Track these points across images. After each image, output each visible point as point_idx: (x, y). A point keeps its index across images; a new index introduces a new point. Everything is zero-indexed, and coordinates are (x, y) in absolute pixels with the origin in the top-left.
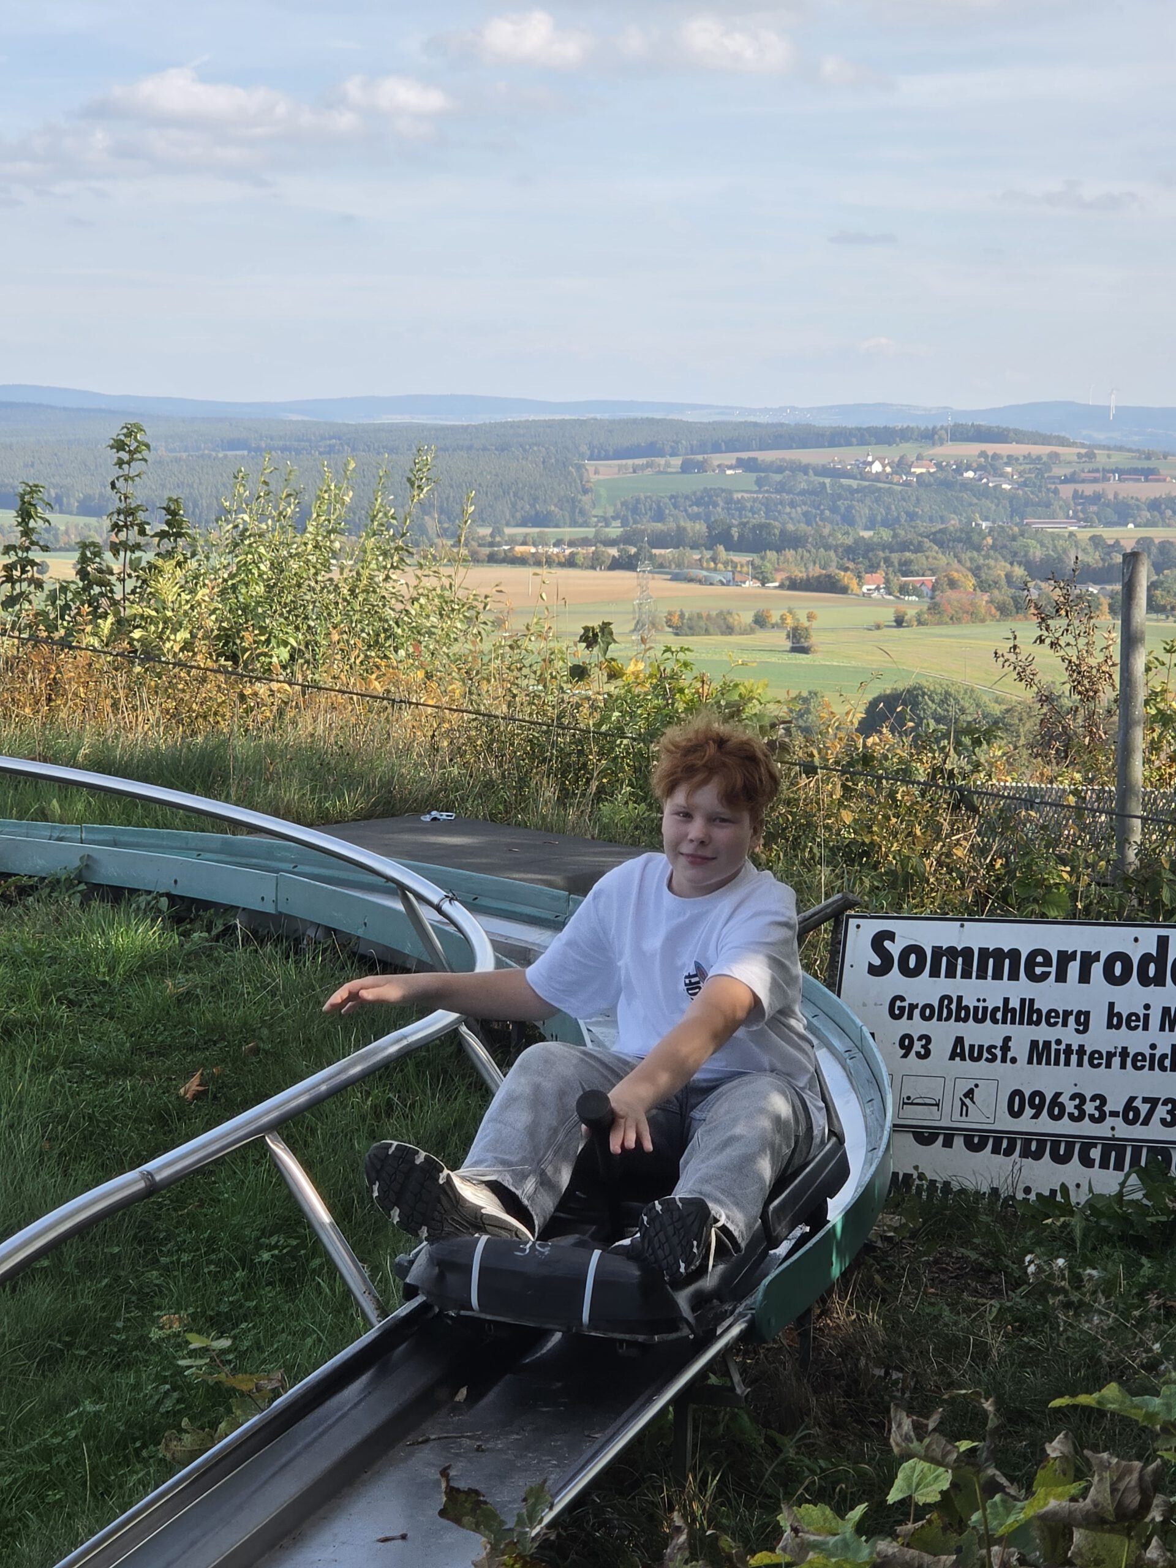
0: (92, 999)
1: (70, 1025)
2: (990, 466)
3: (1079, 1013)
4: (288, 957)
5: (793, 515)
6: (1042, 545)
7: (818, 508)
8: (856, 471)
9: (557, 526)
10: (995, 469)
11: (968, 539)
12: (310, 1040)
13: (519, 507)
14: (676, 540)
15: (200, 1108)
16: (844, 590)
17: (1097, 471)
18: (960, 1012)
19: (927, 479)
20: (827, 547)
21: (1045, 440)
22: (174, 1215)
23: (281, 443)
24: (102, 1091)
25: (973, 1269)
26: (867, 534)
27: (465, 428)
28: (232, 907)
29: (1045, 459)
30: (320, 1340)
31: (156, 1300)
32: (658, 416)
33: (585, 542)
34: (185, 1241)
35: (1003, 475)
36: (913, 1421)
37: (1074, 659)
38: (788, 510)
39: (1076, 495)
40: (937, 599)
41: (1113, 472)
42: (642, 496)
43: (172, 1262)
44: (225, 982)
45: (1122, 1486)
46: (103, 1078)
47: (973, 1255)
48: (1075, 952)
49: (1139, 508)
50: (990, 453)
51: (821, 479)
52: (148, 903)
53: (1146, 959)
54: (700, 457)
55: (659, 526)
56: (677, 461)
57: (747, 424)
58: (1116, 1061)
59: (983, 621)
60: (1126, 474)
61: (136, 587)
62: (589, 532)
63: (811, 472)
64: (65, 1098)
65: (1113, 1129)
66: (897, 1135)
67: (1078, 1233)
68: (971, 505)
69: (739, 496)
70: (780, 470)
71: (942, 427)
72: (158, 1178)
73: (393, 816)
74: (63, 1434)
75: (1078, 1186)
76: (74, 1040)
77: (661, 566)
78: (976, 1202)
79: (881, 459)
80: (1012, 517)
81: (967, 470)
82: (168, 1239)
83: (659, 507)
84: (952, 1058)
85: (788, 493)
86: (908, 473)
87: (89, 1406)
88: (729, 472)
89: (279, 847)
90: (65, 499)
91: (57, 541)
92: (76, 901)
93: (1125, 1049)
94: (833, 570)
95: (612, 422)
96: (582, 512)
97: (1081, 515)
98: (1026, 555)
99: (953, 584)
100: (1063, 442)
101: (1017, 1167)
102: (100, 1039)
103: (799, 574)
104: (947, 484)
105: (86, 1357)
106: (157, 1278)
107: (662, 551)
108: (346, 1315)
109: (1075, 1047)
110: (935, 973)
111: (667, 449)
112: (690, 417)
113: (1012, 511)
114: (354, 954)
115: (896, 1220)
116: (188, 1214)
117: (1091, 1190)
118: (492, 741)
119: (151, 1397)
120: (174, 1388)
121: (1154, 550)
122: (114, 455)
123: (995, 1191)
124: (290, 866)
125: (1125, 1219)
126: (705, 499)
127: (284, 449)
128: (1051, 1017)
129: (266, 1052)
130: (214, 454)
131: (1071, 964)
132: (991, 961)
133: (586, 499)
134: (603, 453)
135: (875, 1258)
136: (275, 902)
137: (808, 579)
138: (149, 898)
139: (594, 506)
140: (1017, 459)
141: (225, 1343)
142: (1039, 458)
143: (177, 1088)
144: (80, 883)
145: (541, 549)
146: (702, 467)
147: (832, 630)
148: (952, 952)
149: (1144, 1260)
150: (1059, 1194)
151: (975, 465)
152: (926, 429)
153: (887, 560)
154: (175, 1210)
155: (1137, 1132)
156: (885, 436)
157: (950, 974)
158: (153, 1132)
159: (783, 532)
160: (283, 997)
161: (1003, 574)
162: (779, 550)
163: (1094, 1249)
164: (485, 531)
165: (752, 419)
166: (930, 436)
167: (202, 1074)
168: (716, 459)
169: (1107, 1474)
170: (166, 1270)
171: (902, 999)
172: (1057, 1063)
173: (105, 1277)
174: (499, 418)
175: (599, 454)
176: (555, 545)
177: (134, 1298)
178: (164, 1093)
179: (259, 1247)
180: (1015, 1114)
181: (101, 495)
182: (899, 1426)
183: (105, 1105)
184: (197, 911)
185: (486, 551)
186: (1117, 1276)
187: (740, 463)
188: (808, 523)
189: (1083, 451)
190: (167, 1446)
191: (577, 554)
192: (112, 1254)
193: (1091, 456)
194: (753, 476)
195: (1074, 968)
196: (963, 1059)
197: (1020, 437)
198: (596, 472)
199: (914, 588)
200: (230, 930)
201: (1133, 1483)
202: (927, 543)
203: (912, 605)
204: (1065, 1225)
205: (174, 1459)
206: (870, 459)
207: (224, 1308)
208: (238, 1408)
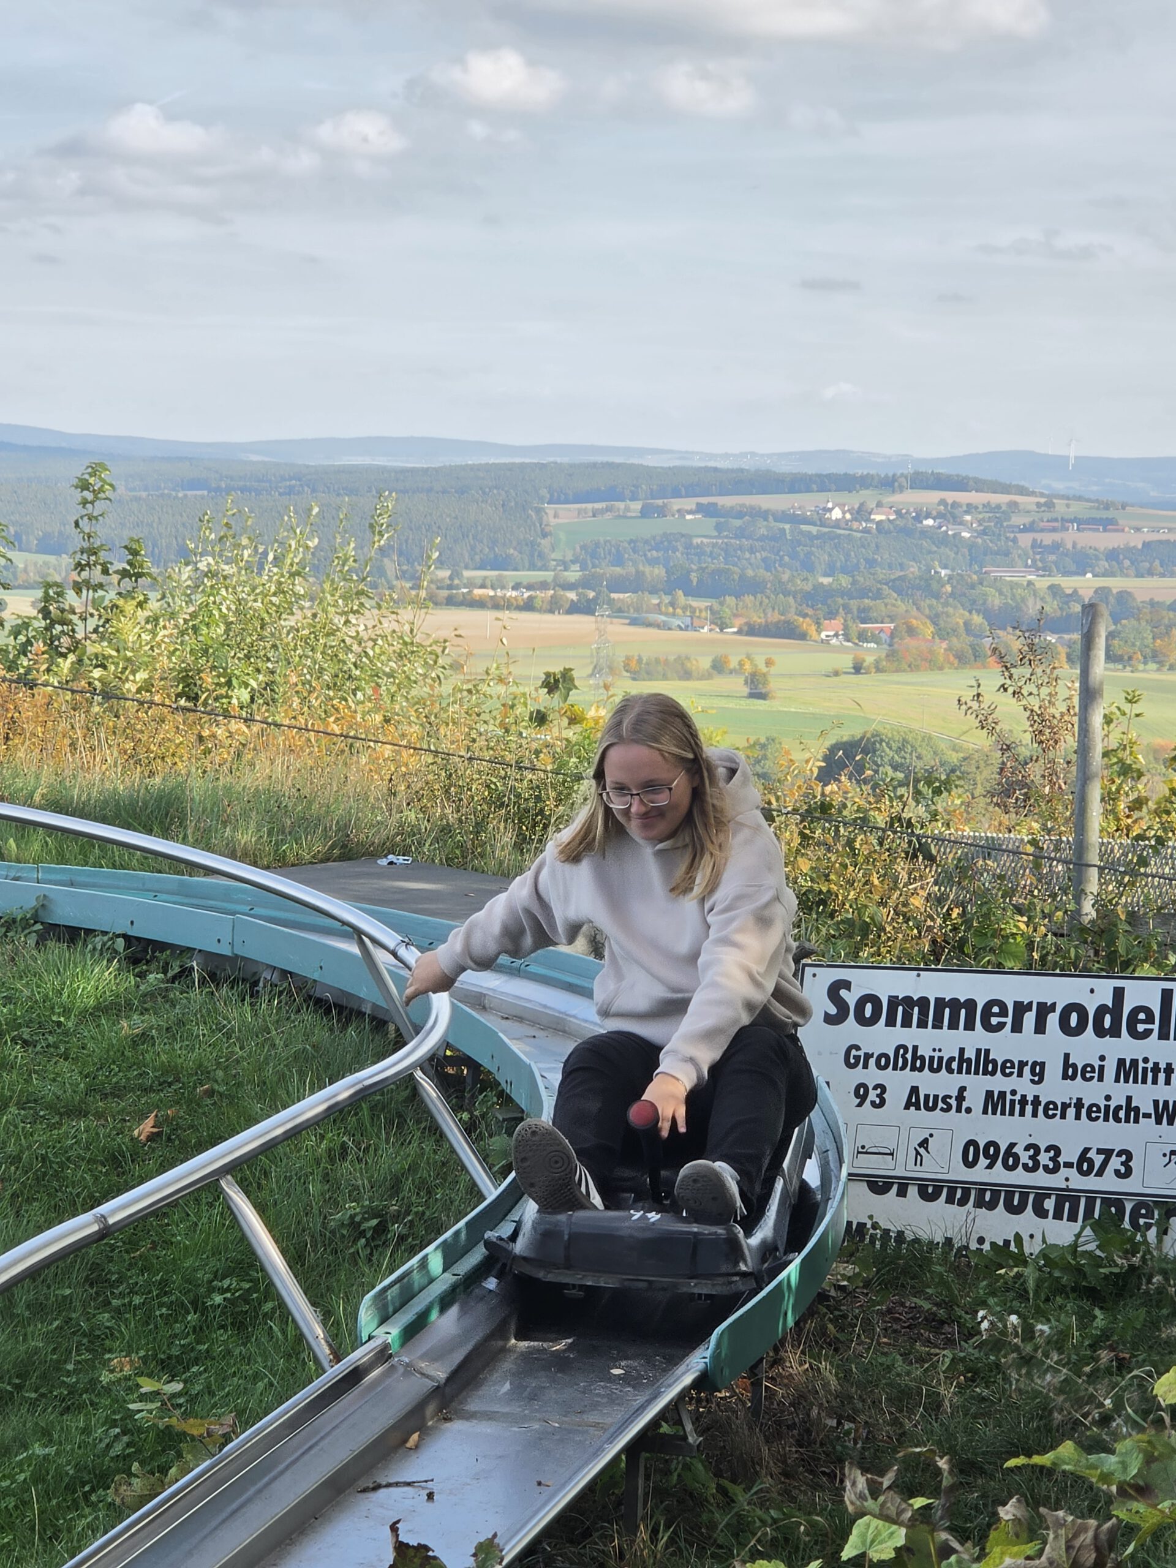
0: (46, 1039)
1: (25, 1065)
2: (949, 513)
3: (1035, 1064)
4: (243, 1000)
5: (753, 560)
6: (1001, 593)
7: (777, 554)
8: (815, 517)
9: (516, 569)
10: (954, 517)
11: (927, 586)
12: (265, 1083)
13: (478, 551)
14: (635, 584)
15: (154, 1150)
16: (803, 636)
17: (1056, 520)
18: (917, 1062)
19: (886, 526)
20: (787, 594)
21: (1005, 489)
22: (126, 1256)
23: (241, 483)
24: (56, 1132)
25: (926, 1319)
26: (826, 580)
27: (426, 471)
28: (189, 949)
29: (1004, 508)
30: (271, 1384)
31: (107, 1342)
32: (618, 460)
33: (543, 586)
34: (137, 1283)
35: (962, 523)
36: (867, 1479)
37: (1036, 709)
38: (747, 555)
39: (1035, 545)
40: (896, 646)
41: (1072, 521)
42: (602, 540)
43: (124, 1305)
44: (181, 1023)
45: (1077, 1543)
46: (57, 1118)
47: (926, 1305)
48: (1031, 1003)
49: (1097, 558)
50: (950, 501)
51: (781, 525)
52: (104, 944)
53: (1102, 1010)
54: (660, 502)
55: (618, 570)
56: (637, 506)
57: (707, 469)
58: (1071, 1112)
59: (941, 668)
60: (1083, 523)
61: (98, 626)
62: (548, 576)
63: (771, 518)
64: (18, 1138)
65: (1067, 1179)
66: (851, 1184)
67: (1031, 1284)
68: (930, 552)
69: (699, 540)
70: (740, 515)
71: (902, 475)
72: (111, 1221)
73: (350, 859)
74: (12, 1477)
75: (1032, 1236)
76: (28, 1081)
77: (620, 610)
78: (930, 1251)
79: (841, 506)
80: (971, 565)
81: (927, 518)
82: (119, 1281)
83: (618, 551)
84: (907, 1107)
85: (747, 539)
86: (868, 520)
87: (38, 1450)
88: (689, 517)
89: (236, 889)
90: (24, 537)
91: (16, 579)
92: (32, 941)
93: (1079, 1100)
94: (792, 616)
95: (572, 466)
96: (541, 555)
97: (1040, 564)
98: (984, 603)
99: (911, 631)
100: (1022, 491)
101: (971, 1217)
102: (54, 1080)
103: (757, 619)
104: (907, 532)
105: (36, 1399)
106: (108, 1321)
107: (621, 596)
108: (298, 1360)
109: (1030, 1098)
110: (891, 1022)
111: (627, 493)
112: (650, 461)
113: (971, 560)
114: (310, 997)
115: (850, 1269)
116: (140, 1256)
117: (1044, 1241)
118: (450, 785)
119: (101, 1440)
120: (124, 1432)
121: (1112, 600)
122: (78, 495)
123: (949, 1241)
124: (246, 908)
125: (1079, 1270)
126: (665, 543)
127: (243, 490)
128: (1005, 1068)
129: (221, 1094)
130: (174, 493)
131: (1027, 1015)
132: (947, 1011)
133: (545, 543)
134: (563, 497)
135: (828, 1307)
136: (231, 944)
137: (767, 625)
138: (106, 938)
139: (553, 549)
140: (976, 508)
141: (177, 1387)
142: (998, 507)
143: (131, 1129)
144: (36, 922)
145: (499, 593)
146: (662, 512)
147: (791, 676)
148: (908, 1002)
149: (1097, 1312)
150: (1012, 1244)
151: (934, 513)
152: (886, 476)
153: (846, 607)
154: (127, 1252)
155: (1091, 1183)
156: (845, 483)
157: (906, 1023)
158: (106, 1174)
159: (742, 577)
160: (238, 1039)
161: (961, 622)
162: (738, 596)
163: (1047, 1300)
164: (444, 574)
165: (712, 464)
166: (890, 484)
167: (156, 1116)
168: (676, 504)
169: (1062, 1532)
170: (118, 1313)
171: (858, 1048)
172: (1012, 1114)
173: (56, 1319)
174: (458, 461)
175: (559, 498)
176: (514, 588)
177: (85, 1341)
178: (118, 1134)
179: (211, 1290)
180: (970, 1164)
181: (60, 533)
182: (854, 1484)
183: (59, 1145)
184: (154, 952)
185: (444, 593)
186: (1070, 1327)
187: (700, 509)
188: (767, 569)
189: (1042, 500)
190: (116, 1490)
191: (536, 597)
192: (63, 1296)
193: (1050, 505)
194: (713, 521)
195: (1030, 1019)
196: (918, 1108)
197: (980, 485)
198: (556, 516)
199: (873, 635)
200: (185, 972)
201: (1088, 1541)
202: (886, 590)
203: (871, 653)
204: (1019, 1276)
205: (123, 1503)
206: (830, 505)
207: (175, 1351)
208: (189, 1452)
